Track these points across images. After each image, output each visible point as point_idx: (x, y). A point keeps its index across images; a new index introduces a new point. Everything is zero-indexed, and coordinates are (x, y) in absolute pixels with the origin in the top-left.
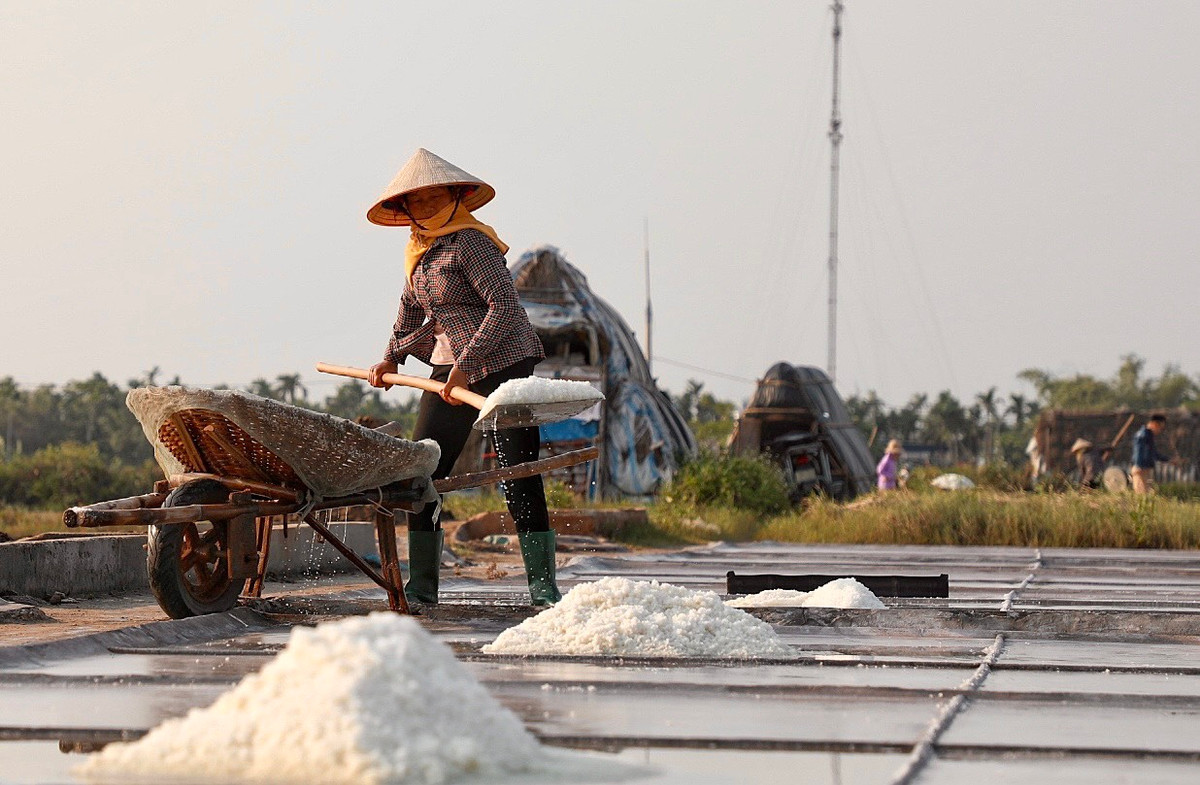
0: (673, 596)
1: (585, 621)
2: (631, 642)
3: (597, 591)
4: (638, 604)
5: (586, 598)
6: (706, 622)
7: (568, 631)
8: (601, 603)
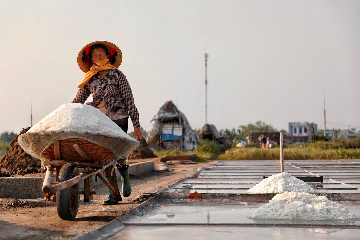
0: (311, 198)
1: (284, 207)
2: (303, 215)
3: (285, 196)
4: (300, 201)
5: (281, 199)
6: (326, 207)
7: (278, 211)
8: (287, 200)
